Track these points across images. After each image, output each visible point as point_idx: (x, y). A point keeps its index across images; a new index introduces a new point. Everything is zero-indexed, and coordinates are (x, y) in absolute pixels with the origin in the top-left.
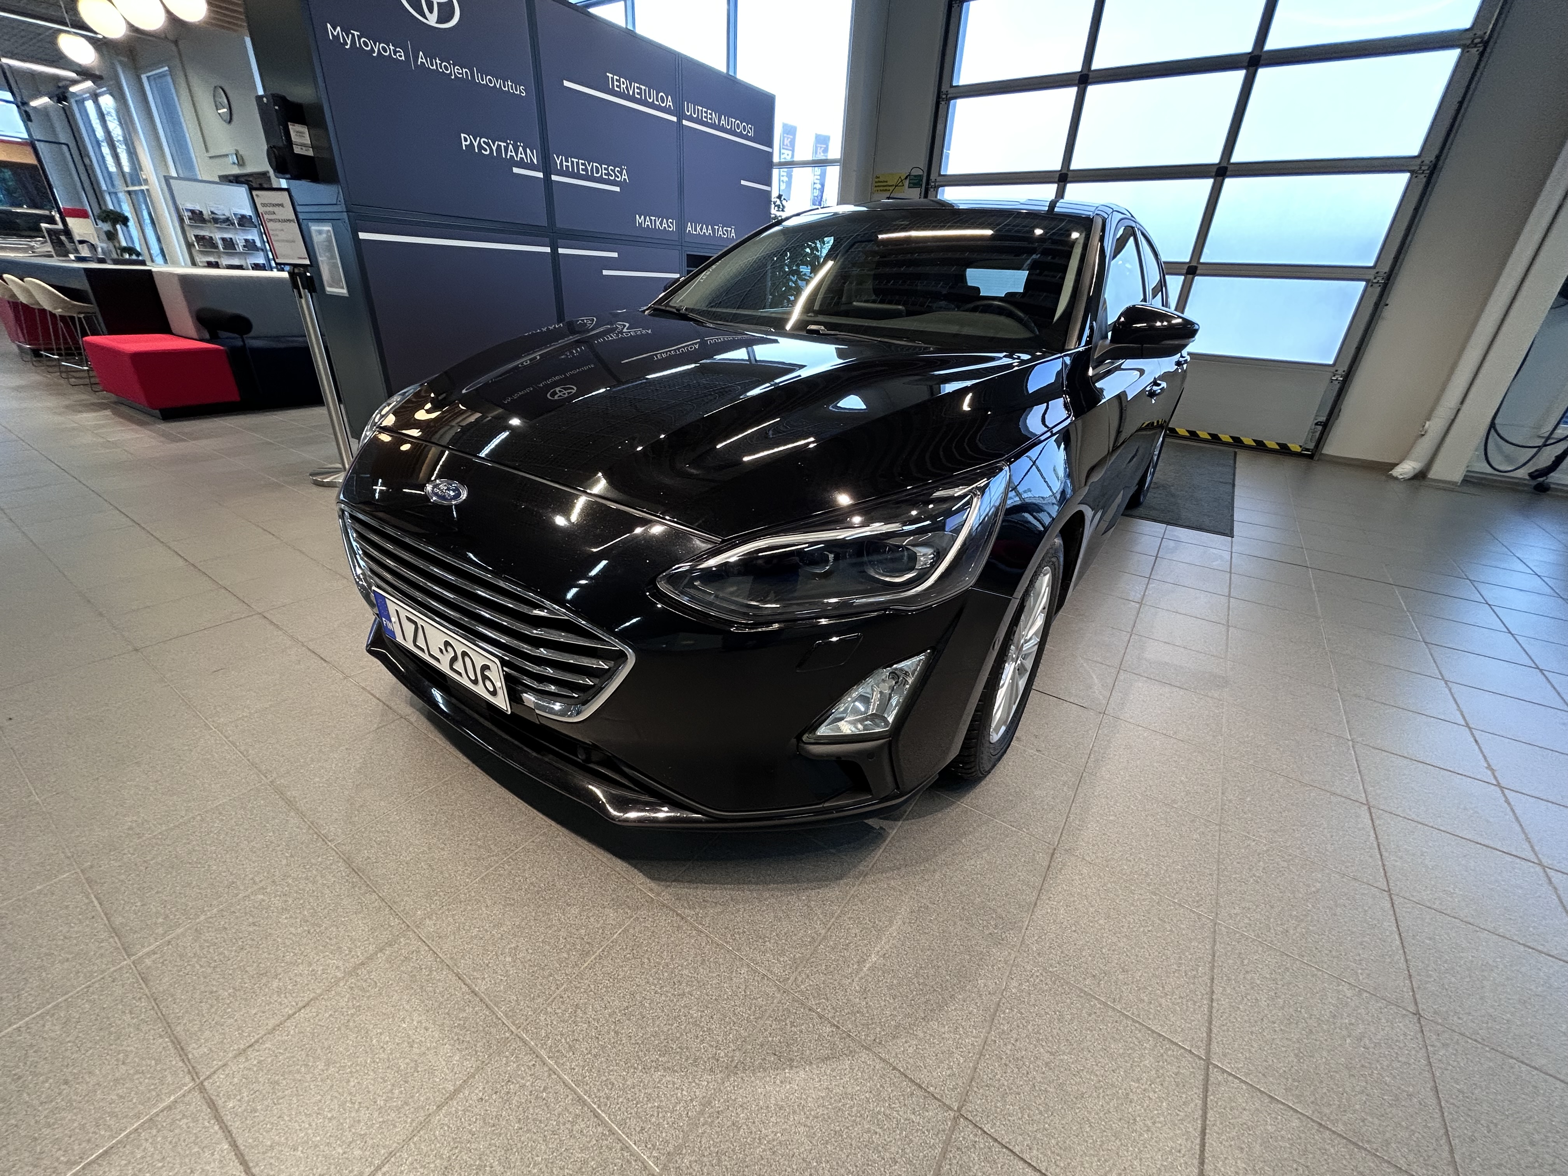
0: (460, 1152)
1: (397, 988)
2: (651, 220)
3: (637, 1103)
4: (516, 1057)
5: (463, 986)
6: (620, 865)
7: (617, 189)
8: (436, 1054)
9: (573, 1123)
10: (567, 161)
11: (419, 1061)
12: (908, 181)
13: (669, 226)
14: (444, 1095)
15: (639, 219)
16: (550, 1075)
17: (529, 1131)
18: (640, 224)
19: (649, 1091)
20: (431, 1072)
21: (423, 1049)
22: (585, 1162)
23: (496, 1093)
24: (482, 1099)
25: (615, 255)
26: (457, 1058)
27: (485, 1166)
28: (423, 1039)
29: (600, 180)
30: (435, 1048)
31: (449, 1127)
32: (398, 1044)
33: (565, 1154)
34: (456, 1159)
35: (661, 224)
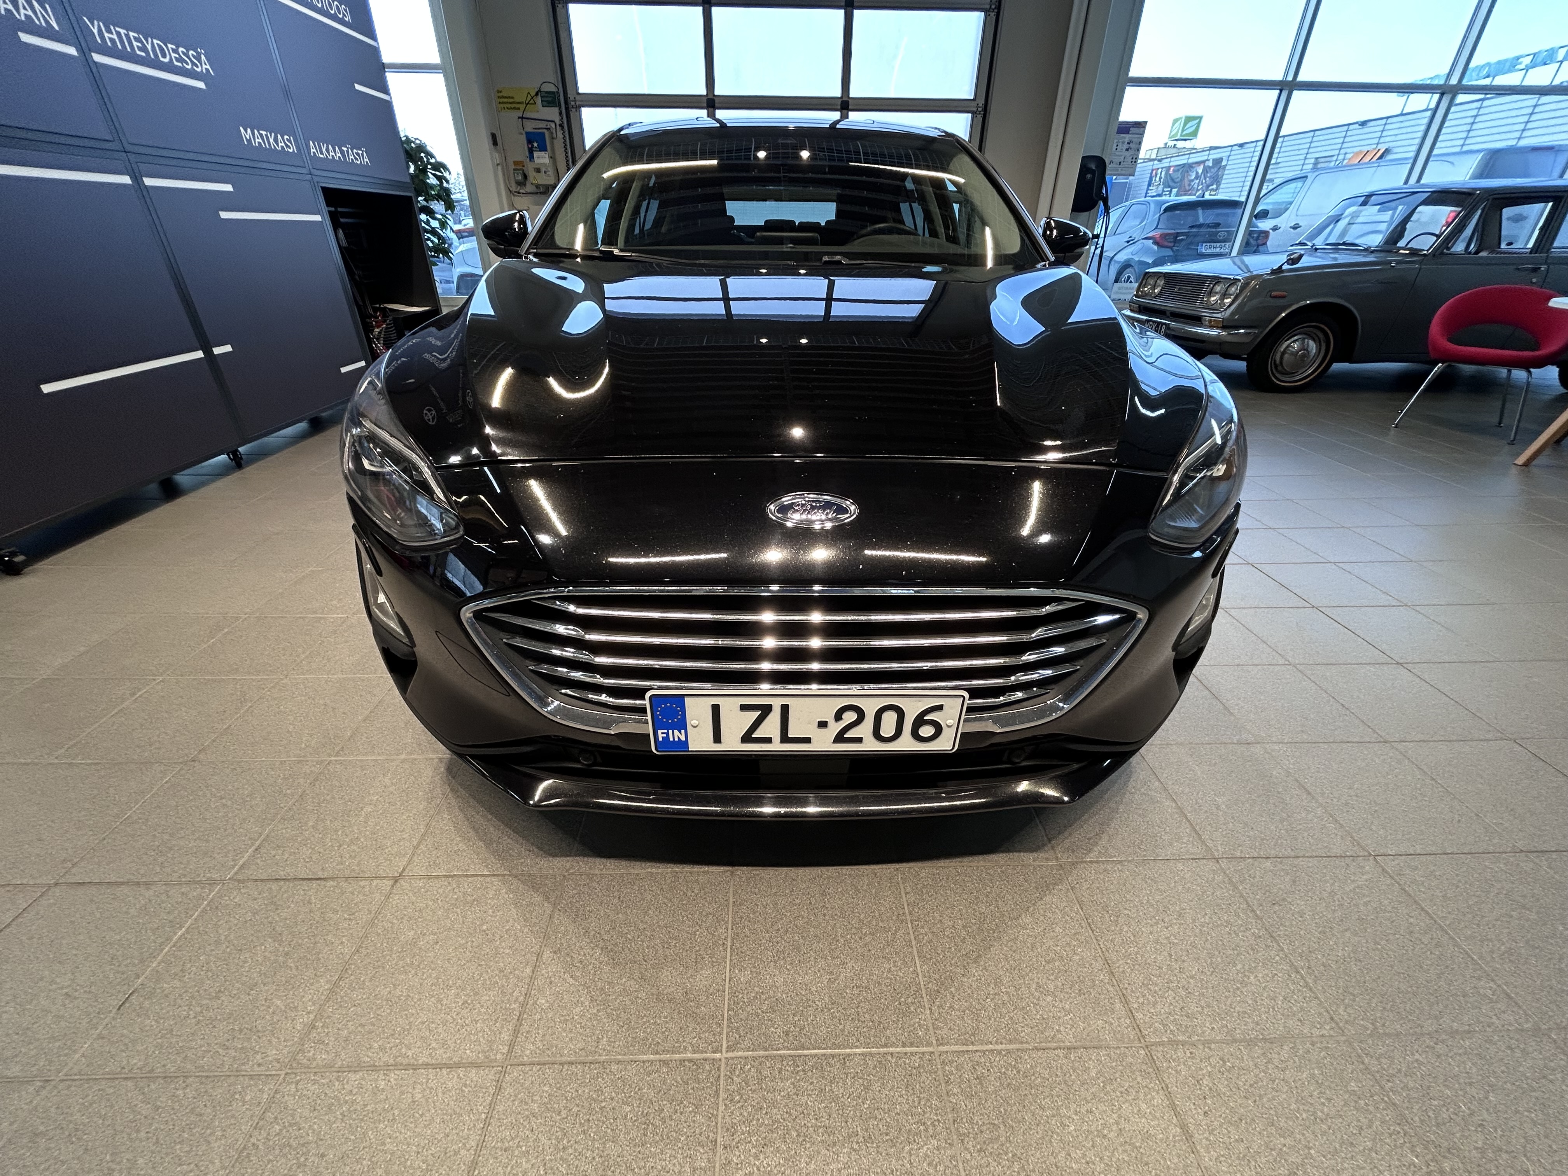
0: (1256, 1161)
1: (1015, 1108)
2: (261, 135)
3: (1274, 1009)
4: (1174, 1061)
5: (1056, 1052)
6: (999, 859)
7: (201, 85)
8: (1127, 1120)
9: (1270, 1061)
10: (110, 32)
11: (1128, 1140)
12: (539, 97)
13: (287, 146)
14: (1182, 1140)
15: (246, 134)
16: (1210, 1048)
17: (1260, 1096)
18: (249, 141)
19: (1265, 995)
20: (1147, 1136)
21: (1114, 1128)
22: (1313, 1076)
23: (1205, 1098)
24: (1205, 1113)
25: (228, 188)
26: (1144, 1106)
27: (1281, 1149)
28: (1101, 1121)
29: (169, 68)
30: (1120, 1117)
31: (1223, 1156)
32: (1093, 1146)
33: (1298, 1085)
34: (1262, 1169)
35: (276, 140)
